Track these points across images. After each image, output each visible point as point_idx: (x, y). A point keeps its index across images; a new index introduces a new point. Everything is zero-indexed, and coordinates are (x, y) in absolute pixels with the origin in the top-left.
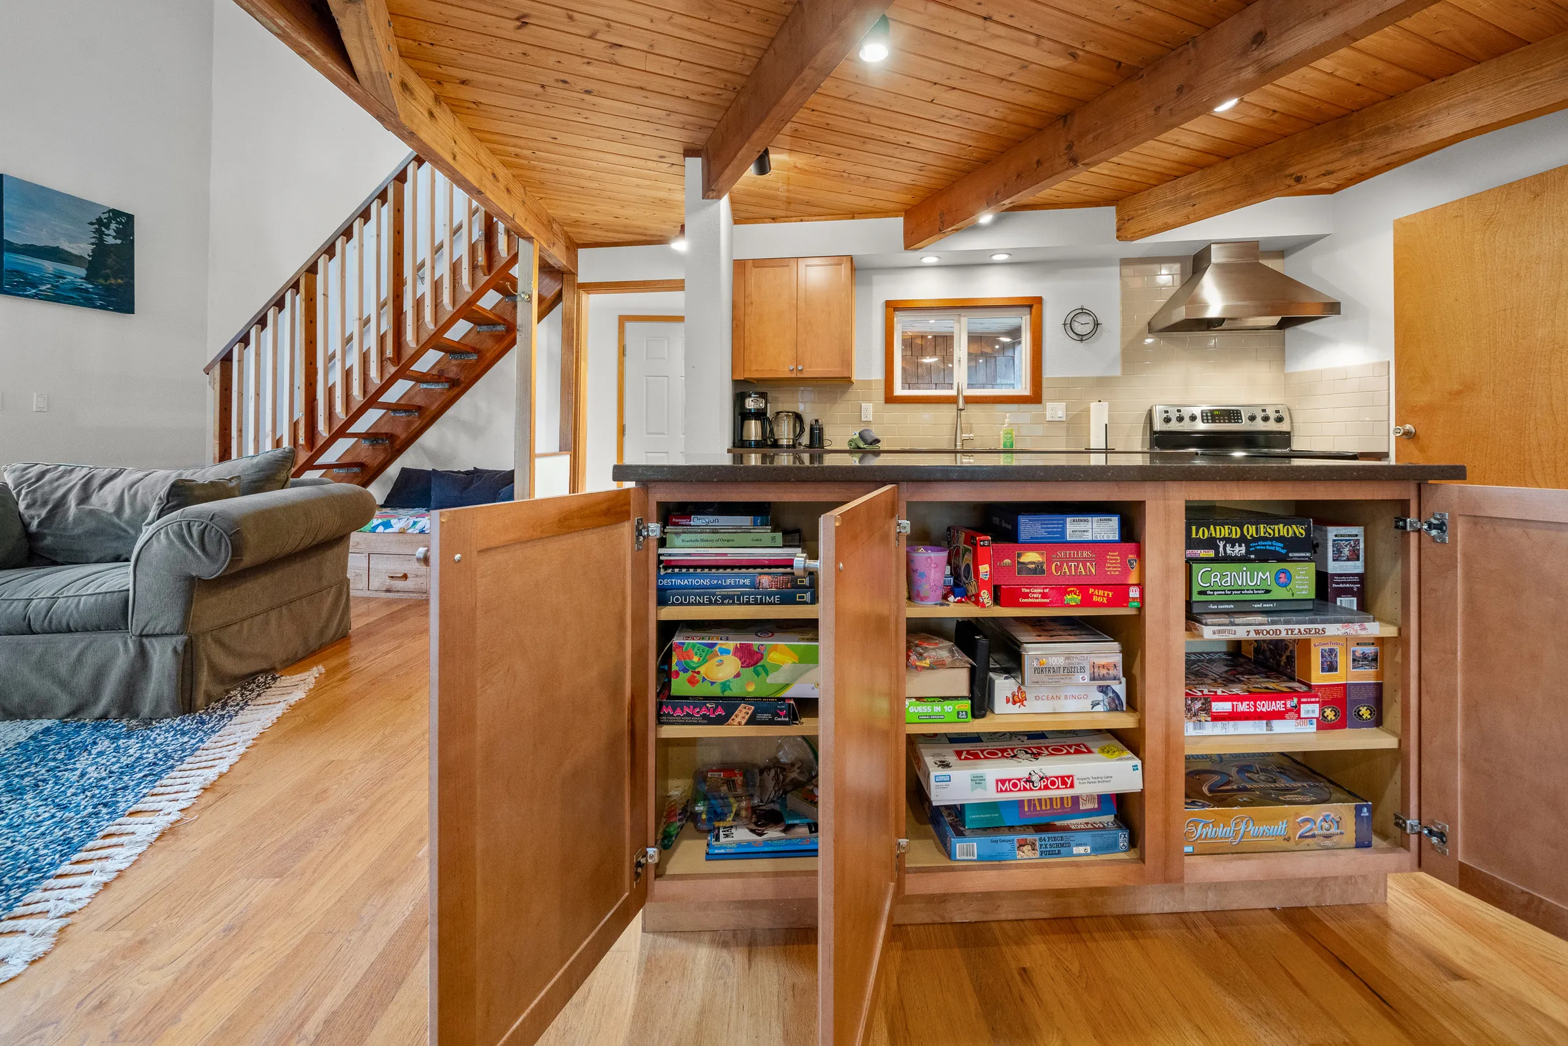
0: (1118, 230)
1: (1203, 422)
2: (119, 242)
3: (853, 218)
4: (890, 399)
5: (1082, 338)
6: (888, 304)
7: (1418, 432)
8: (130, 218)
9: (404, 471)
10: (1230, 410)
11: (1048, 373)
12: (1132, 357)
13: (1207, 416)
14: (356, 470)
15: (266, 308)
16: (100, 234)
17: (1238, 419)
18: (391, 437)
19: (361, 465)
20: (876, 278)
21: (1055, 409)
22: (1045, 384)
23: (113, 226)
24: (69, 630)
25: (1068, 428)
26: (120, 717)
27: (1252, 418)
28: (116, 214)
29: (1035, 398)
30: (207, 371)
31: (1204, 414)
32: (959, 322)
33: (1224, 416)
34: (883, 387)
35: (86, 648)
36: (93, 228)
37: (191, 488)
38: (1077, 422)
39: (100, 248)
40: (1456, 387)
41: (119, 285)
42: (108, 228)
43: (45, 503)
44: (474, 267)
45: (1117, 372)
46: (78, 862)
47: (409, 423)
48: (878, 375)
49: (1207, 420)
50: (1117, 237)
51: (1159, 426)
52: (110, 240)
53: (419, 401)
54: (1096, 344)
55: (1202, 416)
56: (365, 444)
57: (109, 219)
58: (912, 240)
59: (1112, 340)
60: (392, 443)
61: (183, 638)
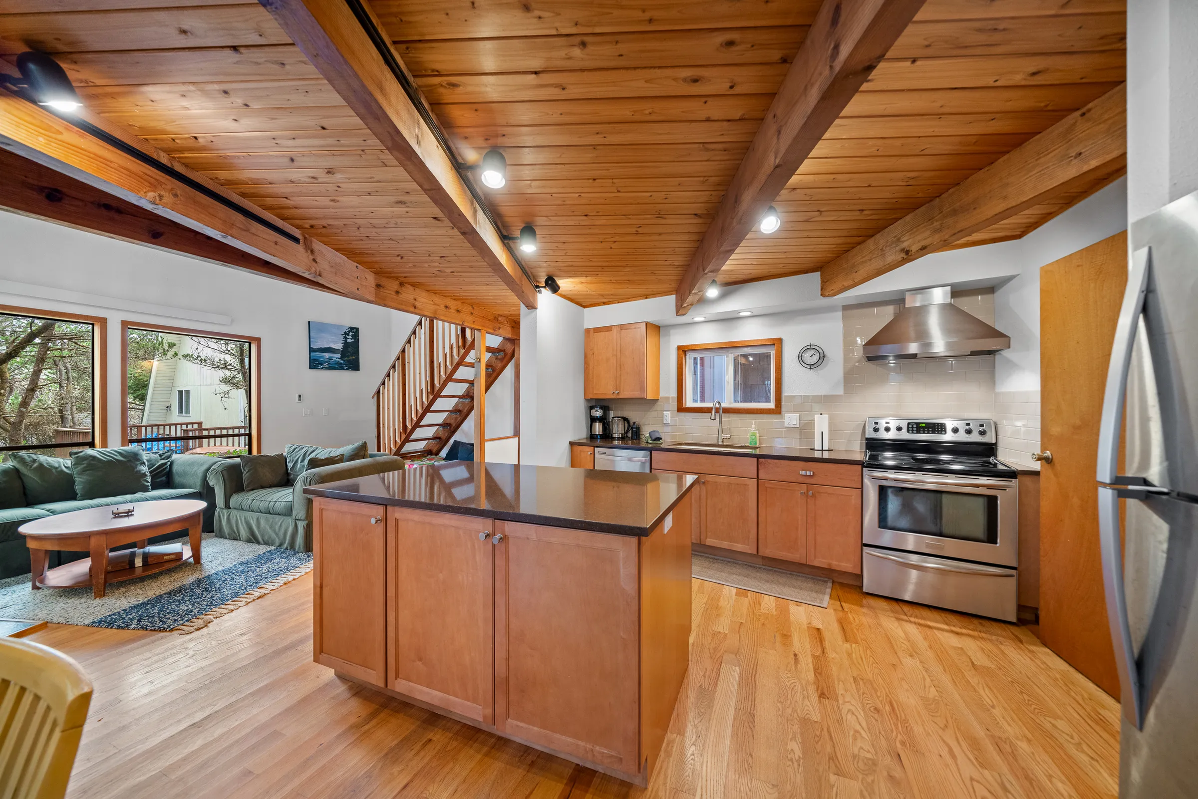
0: (822, 289)
1: (908, 432)
2: (353, 340)
3: (646, 298)
4: (681, 409)
5: (811, 367)
6: (679, 348)
7: (1054, 458)
8: (357, 329)
9: (455, 441)
10: (935, 423)
11: (786, 392)
12: (851, 380)
13: (913, 427)
14: (438, 440)
15: (390, 370)
16: (346, 338)
17: (942, 431)
18: (449, 425)
19: (439, 438)
20: (672, 331)
21: (791, 419)
22: (783, 401)
23: (351, 334)
24: (279, 515)
25: (801, 432)
26: (290, 550)
27: (955, 431)
28: (351, 329)
29: (777, 410)
30: (373, 398)
31: (910, 426)
32: (727, 357)
33: (928, 428)
34: (676, 401)
35: (283, 521)
36: (343, 337)
37: (317, 461)
38: (806, 429)
39: (346, 344)
40: (1078, 422)
41: (353, 359)
42: (348, 336)
43: (293, 461)
44: (458, 347)
45: (840, 391)
46: (234, 601)
47: (456, 418)
48: (673, 394)
49: (913, 430)
50: (821, 295)
51: (870, 434)
52: (349, 341)
53: (460, 407)
54: (823, 371)
55: (908, 427)
56: (441, 429)
57: (349, 331)
58: (681, 308)
59: (835, 368)
60: (450, 428)
61: (307, 522)
